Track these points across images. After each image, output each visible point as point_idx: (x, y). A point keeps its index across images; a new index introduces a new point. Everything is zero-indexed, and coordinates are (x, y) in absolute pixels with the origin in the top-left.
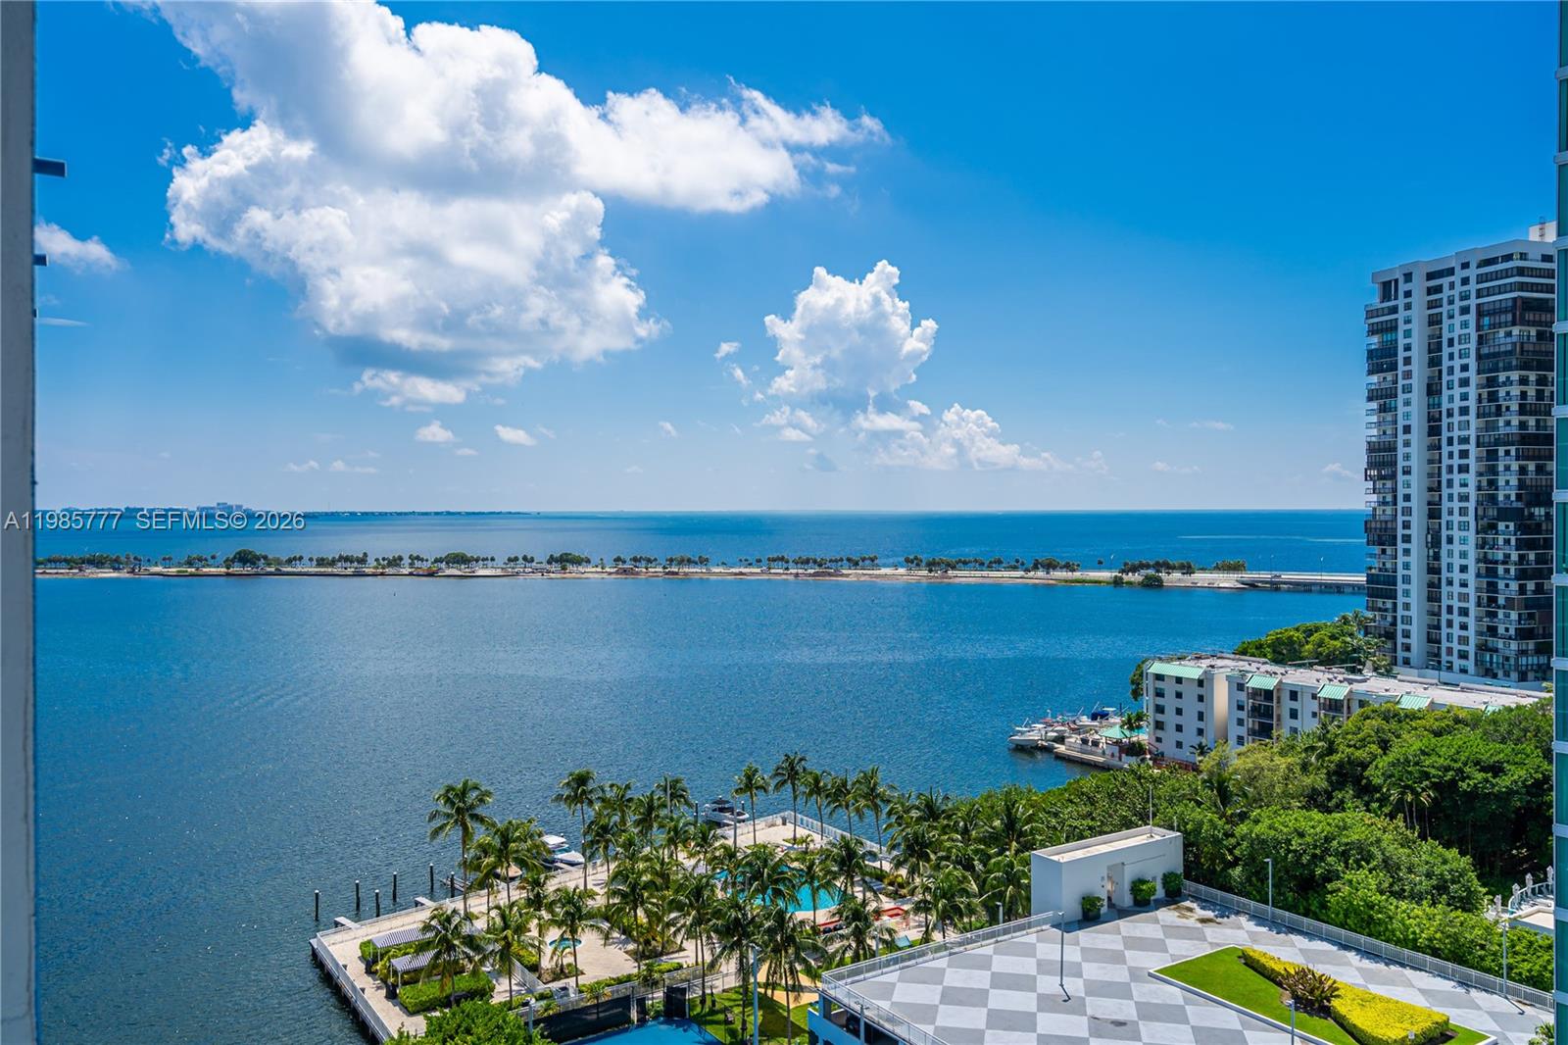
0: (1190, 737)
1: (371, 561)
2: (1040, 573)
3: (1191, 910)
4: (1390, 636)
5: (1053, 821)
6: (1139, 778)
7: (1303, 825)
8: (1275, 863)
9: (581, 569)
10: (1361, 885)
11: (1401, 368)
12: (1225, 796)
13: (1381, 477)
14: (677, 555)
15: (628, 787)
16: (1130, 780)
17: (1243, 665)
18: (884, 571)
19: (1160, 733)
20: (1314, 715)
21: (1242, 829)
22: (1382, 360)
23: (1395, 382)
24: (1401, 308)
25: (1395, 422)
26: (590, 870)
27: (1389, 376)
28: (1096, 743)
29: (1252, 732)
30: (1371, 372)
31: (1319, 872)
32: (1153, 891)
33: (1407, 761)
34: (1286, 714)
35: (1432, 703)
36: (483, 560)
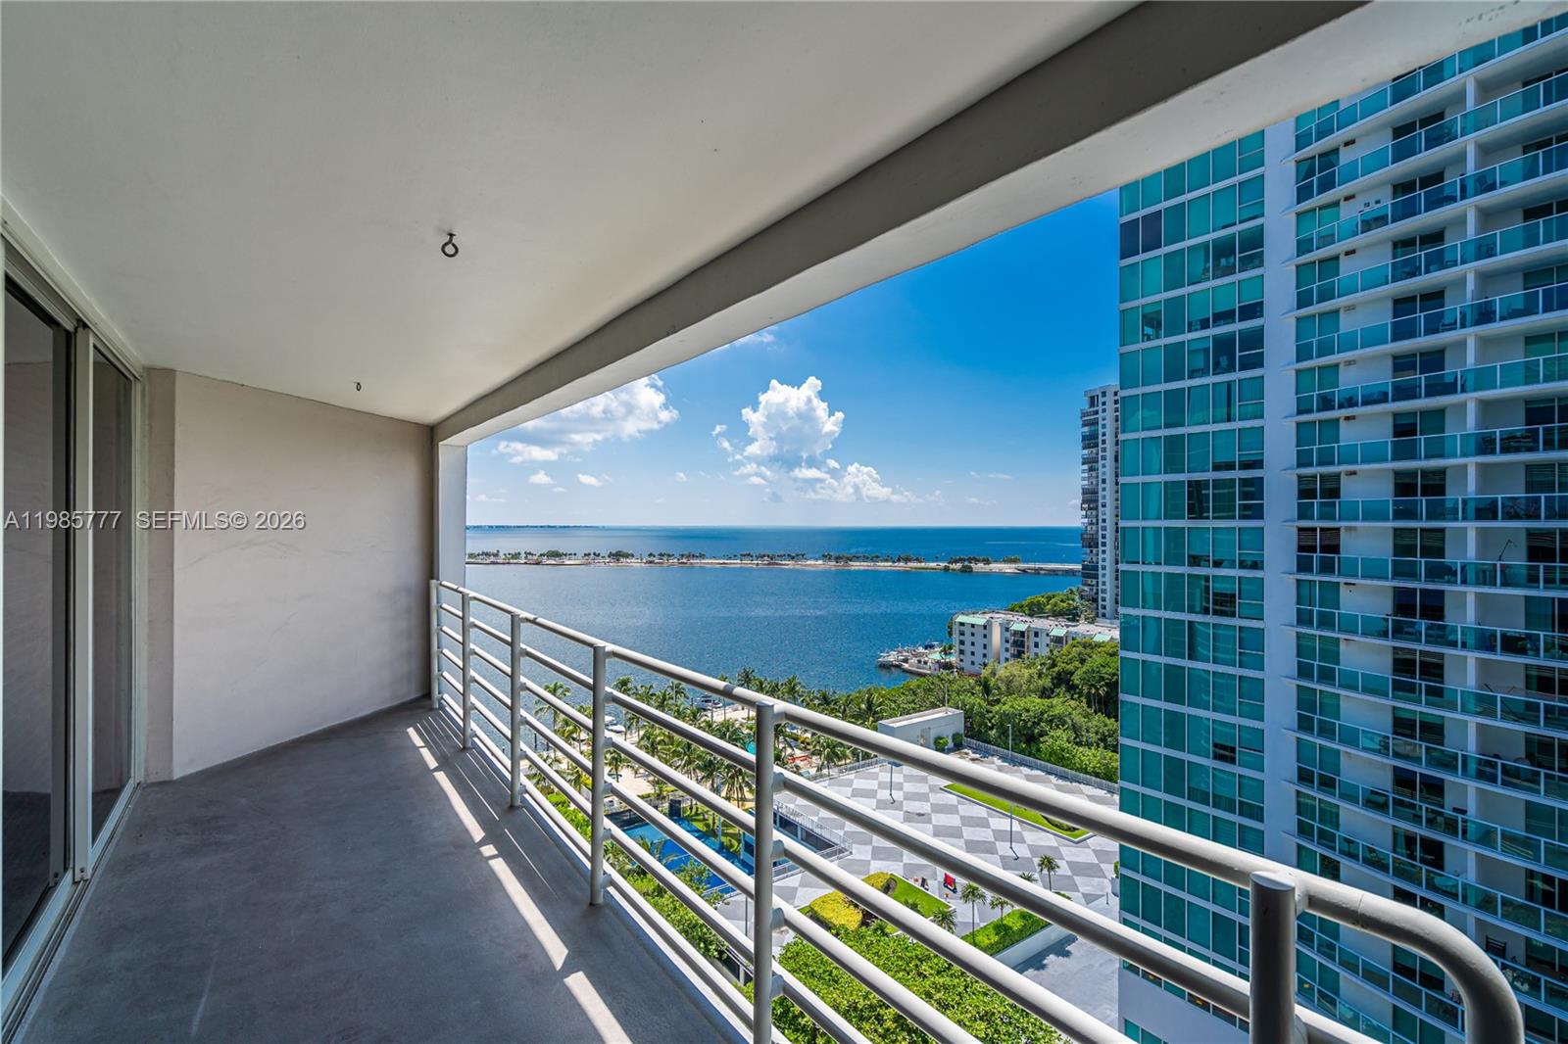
0: (978, 659)
1: (501, 554)
2: (901, 564)
3: (967, 754)
4: (1095, 600)
5: (893, 705)
6: (942, 680)
7: (1028, 705)
8: (1013, 726)
9: (628, 560)
10: (1058, 738)
11: (1100, 446)
12: (987, 690)
13: (1090, 509)
14: (686, 553)
15: (651, 687)
16: (936, 681)
17: (1010, 617)
18: (808, 562)
19: (962, 657)
20: (1048, 645)
21: (997, 708)
22: (1090, 441)
23: (1098, 454)
24: (1100, 411)
25: (1097, 477)
26: (628, 736)
27: (1094, 450)
28: (926, 663)
29: (1013, 656)
30: (1084, 448)
31: (1036, 731)
32: (946, 743)
33: (1093, 671)
34: (1032, 645)
35: (1112, 638)
36: (570, 554)
